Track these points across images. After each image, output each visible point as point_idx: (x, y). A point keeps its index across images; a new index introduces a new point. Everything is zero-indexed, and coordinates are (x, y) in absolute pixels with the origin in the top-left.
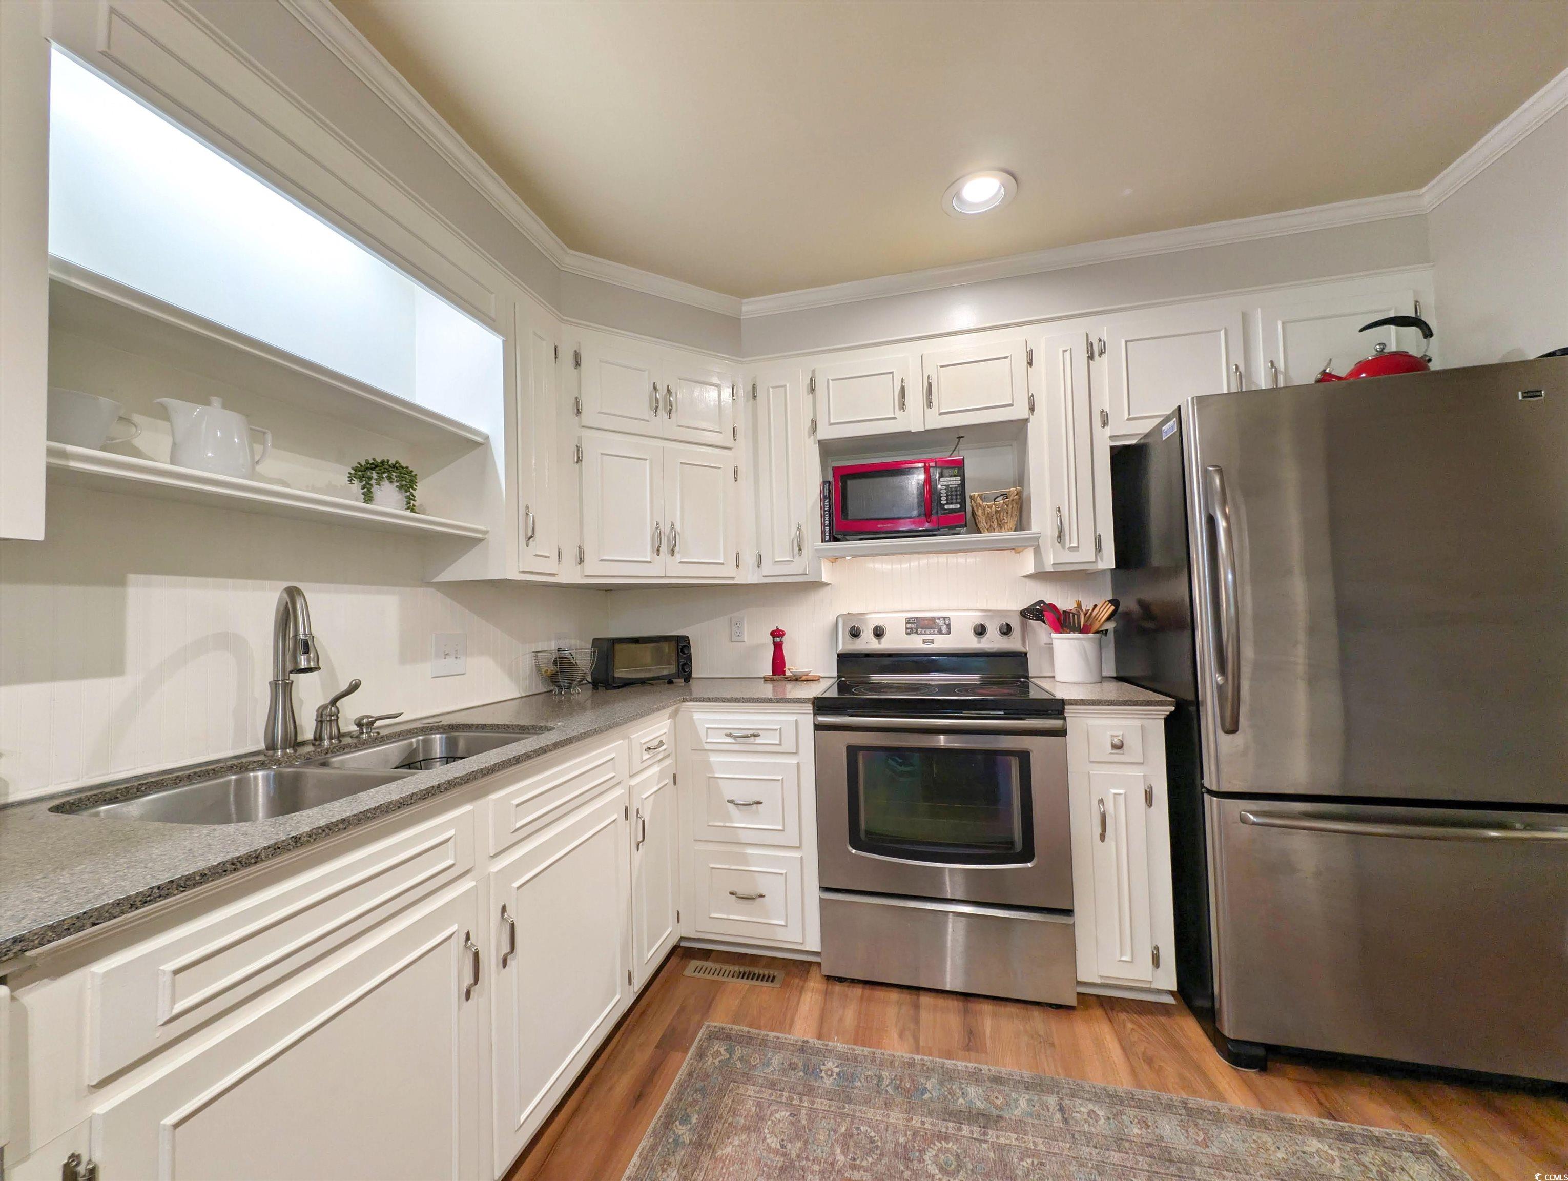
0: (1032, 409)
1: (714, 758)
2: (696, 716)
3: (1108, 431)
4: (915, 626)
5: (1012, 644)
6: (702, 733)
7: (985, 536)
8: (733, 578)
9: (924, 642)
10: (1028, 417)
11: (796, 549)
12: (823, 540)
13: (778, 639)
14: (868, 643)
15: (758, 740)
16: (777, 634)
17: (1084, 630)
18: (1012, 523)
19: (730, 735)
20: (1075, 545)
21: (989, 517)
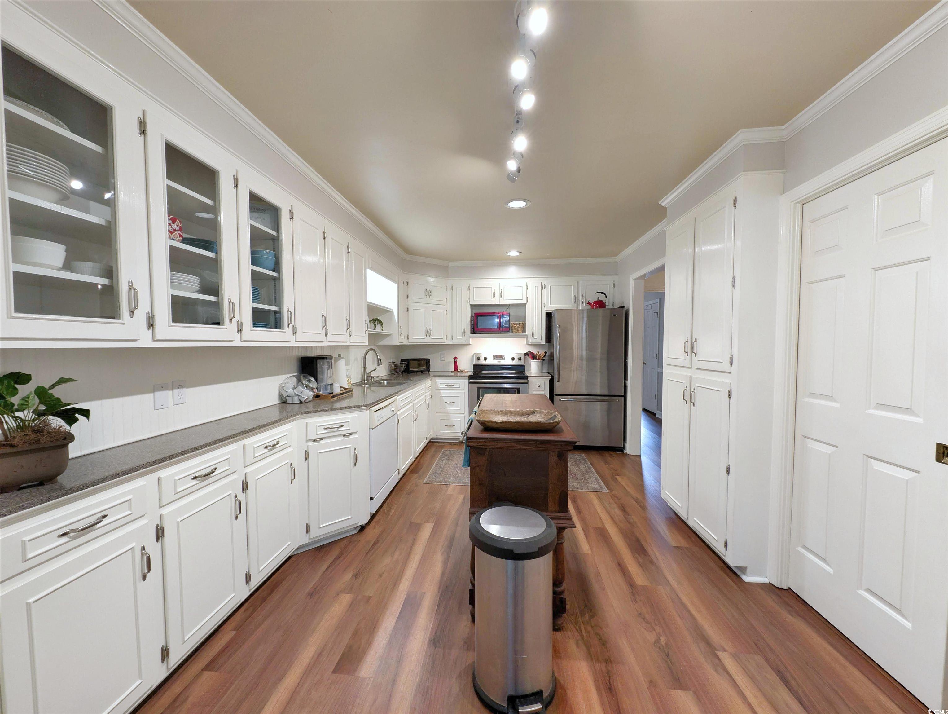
0: (527, 301)
1: (442, 391)
2: (437, 380)
3: (545, 309)
4: (497, 357)
5: (521, 363)
6: (439, 385)
7: (514, 334)
8: (445, 343)
9: (498, 362)
10: (526, 303)
11: (463, 335)
12: (471, 333)
13: (456, 360)
14: (482, 362)
15: (454, 387)
16: (455, 358)
17: (538, 359)
18: (521, 331)
19: (446, 385)
20: (536, 337)
21: (515, 329)
